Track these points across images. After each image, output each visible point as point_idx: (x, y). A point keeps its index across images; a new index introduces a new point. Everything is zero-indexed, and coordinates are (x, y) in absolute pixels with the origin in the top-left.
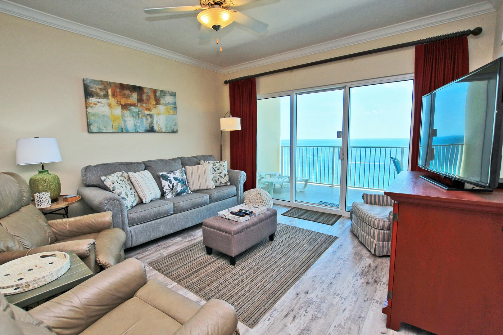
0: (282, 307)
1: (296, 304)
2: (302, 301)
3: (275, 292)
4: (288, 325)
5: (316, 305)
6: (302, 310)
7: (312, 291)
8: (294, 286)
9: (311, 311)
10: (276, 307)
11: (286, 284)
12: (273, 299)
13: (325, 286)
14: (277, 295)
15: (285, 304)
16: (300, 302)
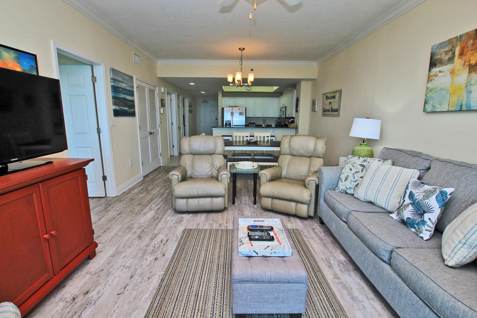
0: (172, 243)
1: (163, 248)
2: (159, 252)
3: (182, 249)
4: (164, 237)
5: (147, 253)
6: (158, 246)
7: (152, 262)
8: (169, 261)
9: (151, 248)
10: (177, 242)
11: (177, 258)
12: (181, 244)
13: (139, 271)
14: (180, 248)
15: (171, 246)
16: (160, 251)
